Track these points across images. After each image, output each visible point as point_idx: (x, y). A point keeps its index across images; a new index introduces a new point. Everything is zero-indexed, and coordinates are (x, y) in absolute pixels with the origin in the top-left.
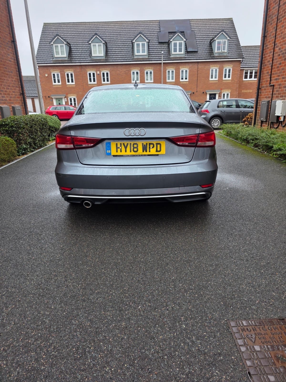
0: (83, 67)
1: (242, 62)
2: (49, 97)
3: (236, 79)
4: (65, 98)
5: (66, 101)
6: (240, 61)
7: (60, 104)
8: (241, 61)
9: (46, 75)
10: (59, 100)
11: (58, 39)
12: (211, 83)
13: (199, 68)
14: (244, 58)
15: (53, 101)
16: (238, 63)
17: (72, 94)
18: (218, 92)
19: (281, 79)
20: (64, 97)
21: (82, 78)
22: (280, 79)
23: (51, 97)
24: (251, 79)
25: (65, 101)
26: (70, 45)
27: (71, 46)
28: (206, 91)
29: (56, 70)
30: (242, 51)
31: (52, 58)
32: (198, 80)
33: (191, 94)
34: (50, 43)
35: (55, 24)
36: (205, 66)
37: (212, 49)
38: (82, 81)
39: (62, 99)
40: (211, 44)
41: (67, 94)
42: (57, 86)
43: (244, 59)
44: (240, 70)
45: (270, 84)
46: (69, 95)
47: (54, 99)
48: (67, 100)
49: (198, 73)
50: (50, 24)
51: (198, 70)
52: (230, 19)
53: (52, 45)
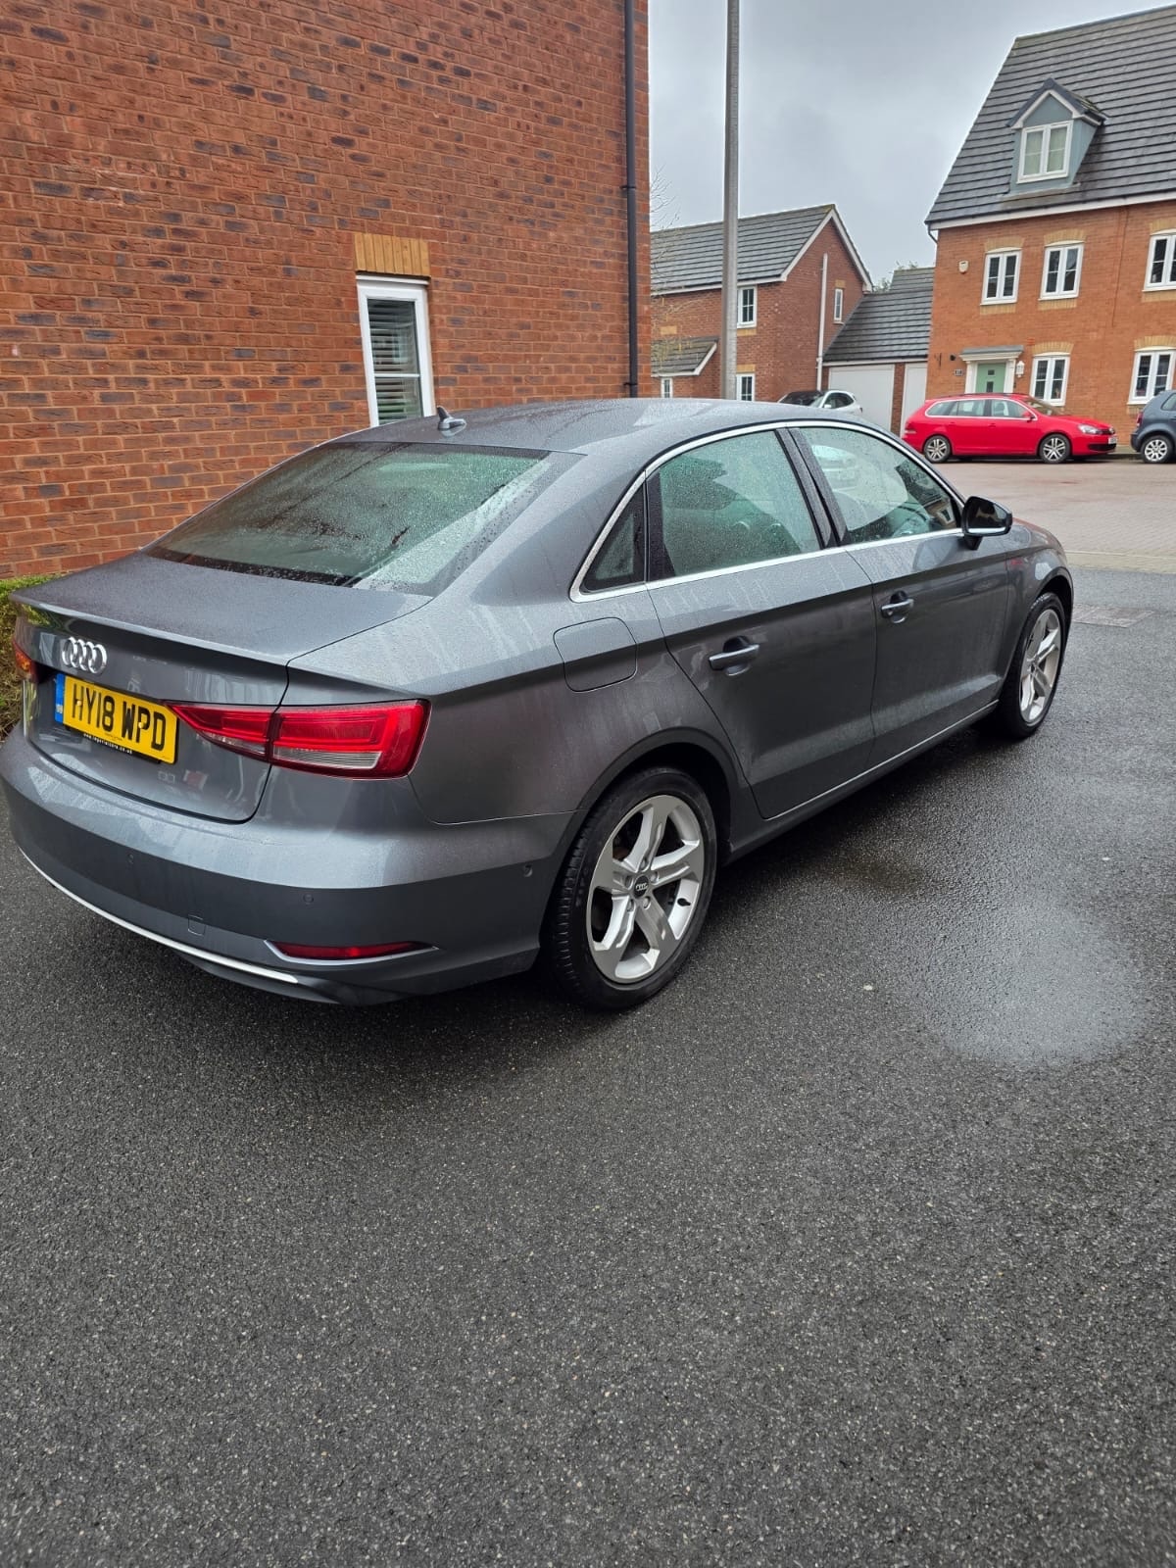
0: (1136, 215)
2: (953, 358)
4: (1018, 360)
5: (1020, 372)
7: (990, 386)
9: (963, 267)
10: (992, 368)
11: (1050, 100)
15: (964, 374)
17: (1051, 345)
20: (1016, 355)
21: (1117, 267)
23: (961, 359)
25: (1016, 376)
26: (1102, 120)
27: (1106, 123)
29: (1007, 238)
31: (1005, 189)
34: (1008, 126)
35: (1063, 35)
38: (1113, 282)
39: (1003, 364)
41: (1031, 344)
42: (996, 308)
46: (1038, 347)
47: (969, 368)
48: (1028, 367)
50: (1040, 40)
53: (1019, 130)
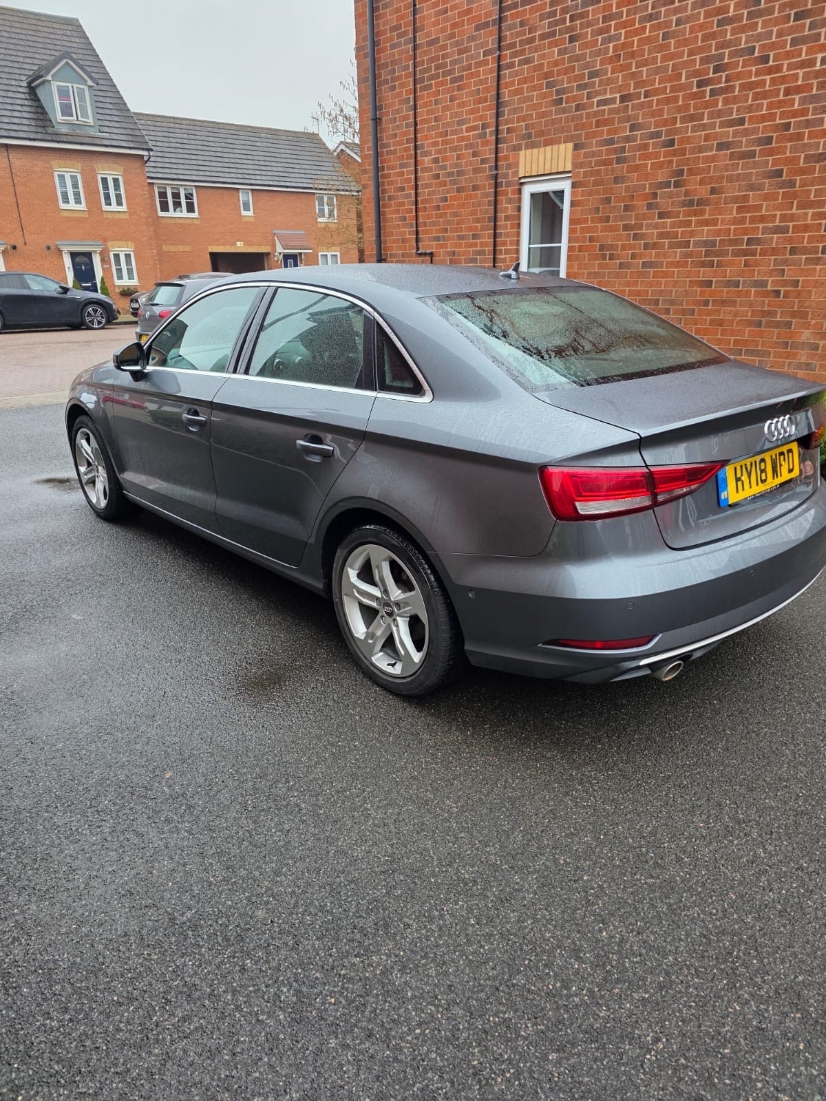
1: (148, 160)
3: (142, 211)
6: (142, 156)
8: (146, 158)
12: (69, 219)
13: (13, 166)
14: (152, 150)
16: (137, 164)
18: (99, 249)
19: (453, 240)
22: (449, 238)
24: (178, 214)
28: (57, 243)
30: (140, 127)
32: (20, 206)
33: (6, 248)
36: (35, 162)
37: (42, 107)
40: (32, 91)
43: (151, 153)
44: (146, 184)
45: (418, 249)
49: (15, 181)
51: (13, 171)
52: (72, 20)
